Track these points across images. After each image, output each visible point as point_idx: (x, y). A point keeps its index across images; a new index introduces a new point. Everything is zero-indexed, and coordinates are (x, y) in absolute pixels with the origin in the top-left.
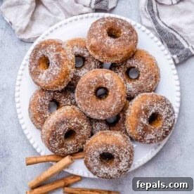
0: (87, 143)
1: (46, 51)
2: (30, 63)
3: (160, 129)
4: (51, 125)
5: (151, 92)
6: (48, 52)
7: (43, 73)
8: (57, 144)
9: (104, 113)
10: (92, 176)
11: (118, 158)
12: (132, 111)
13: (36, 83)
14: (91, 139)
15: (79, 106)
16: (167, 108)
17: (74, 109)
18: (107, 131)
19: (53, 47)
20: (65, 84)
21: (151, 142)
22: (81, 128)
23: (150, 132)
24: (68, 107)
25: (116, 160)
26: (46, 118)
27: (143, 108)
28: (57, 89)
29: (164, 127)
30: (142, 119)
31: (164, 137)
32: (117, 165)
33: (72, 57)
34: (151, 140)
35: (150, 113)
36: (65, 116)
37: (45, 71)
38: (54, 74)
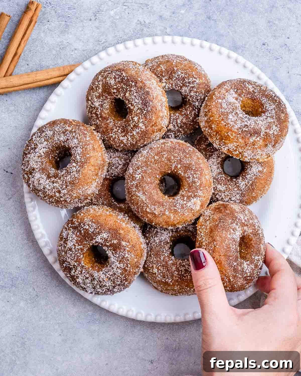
0: (95, 133)
1: (272, 117)
2: (260, 86)
3: (78, 261)
4: (148, 83)
5: (144, 267)
6: (270, 120)
7: (237, 99)
8: (112, 82)
9: (138, 177)
10: (40, 123)
11: (56, 176)
12: (124, 225)
13: (223, 84)
14: (101, 142)
15: (162, 141)
16: (109, 284)
17: (160, 130)
18: (105, 172)
19: (275, 130)
20: (206, 130)
21: (61, 239)
22: (125, 131)
23: (79, 242)
24: (165, 122)
25: (53, 171)
26: (161, 81)
27: (124, 243)
28: (202, 114)
29: (79, 269)
30: (105, 235)
31: (62, 262)
32: (43, 170)
33: (247, 156)
34: (66, 240)
35: (109, 253)
36: (154, 111)
37: (238, 104)
38: (230, 116)
